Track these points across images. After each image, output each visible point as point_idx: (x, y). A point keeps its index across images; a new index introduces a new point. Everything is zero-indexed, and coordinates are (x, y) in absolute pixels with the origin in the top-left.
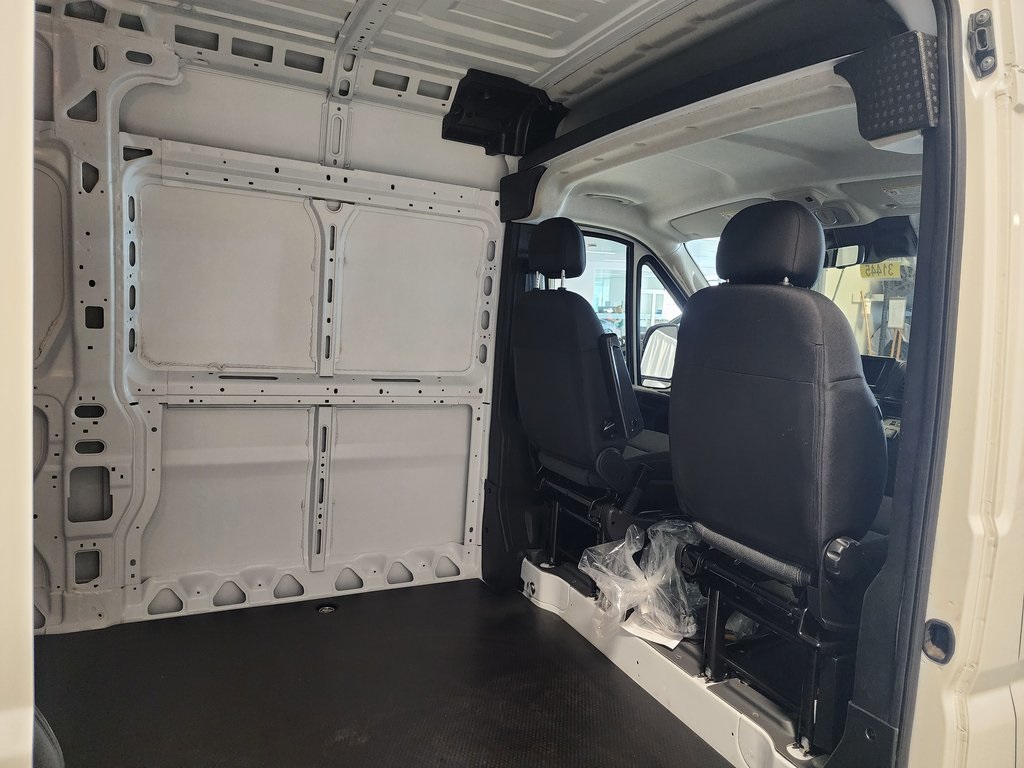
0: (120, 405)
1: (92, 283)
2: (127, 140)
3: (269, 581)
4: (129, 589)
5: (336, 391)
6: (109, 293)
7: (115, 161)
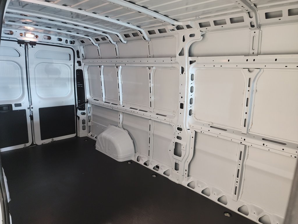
0: (185, 129)
1: (182, 97)
2: (191, 59)
3: (218, 195)
4: (184, 177)
5: (245, 140)
6: (185, 100)
7: (188, 65)
